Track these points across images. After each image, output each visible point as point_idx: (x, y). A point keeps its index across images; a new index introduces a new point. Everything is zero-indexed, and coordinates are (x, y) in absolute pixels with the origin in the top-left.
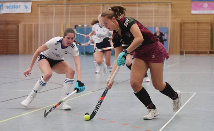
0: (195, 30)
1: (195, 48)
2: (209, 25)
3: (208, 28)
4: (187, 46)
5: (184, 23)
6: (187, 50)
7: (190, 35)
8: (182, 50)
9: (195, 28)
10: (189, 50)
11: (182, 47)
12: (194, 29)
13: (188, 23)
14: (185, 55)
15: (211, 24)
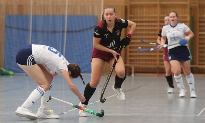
0: (155, 22)
1: (155, 60)
2: (188, 10)
3: (185, 17)
4: (140, 56)
5: (132, 7)
6: (138, 66)
7: (144, 32)
8: (128, 65)
9: (155, 17)
10: (143, 65)
11: (128, 58)
12: (153, 20)
13: (141, 6)
14: (135, 75)
15: (191, 9)
